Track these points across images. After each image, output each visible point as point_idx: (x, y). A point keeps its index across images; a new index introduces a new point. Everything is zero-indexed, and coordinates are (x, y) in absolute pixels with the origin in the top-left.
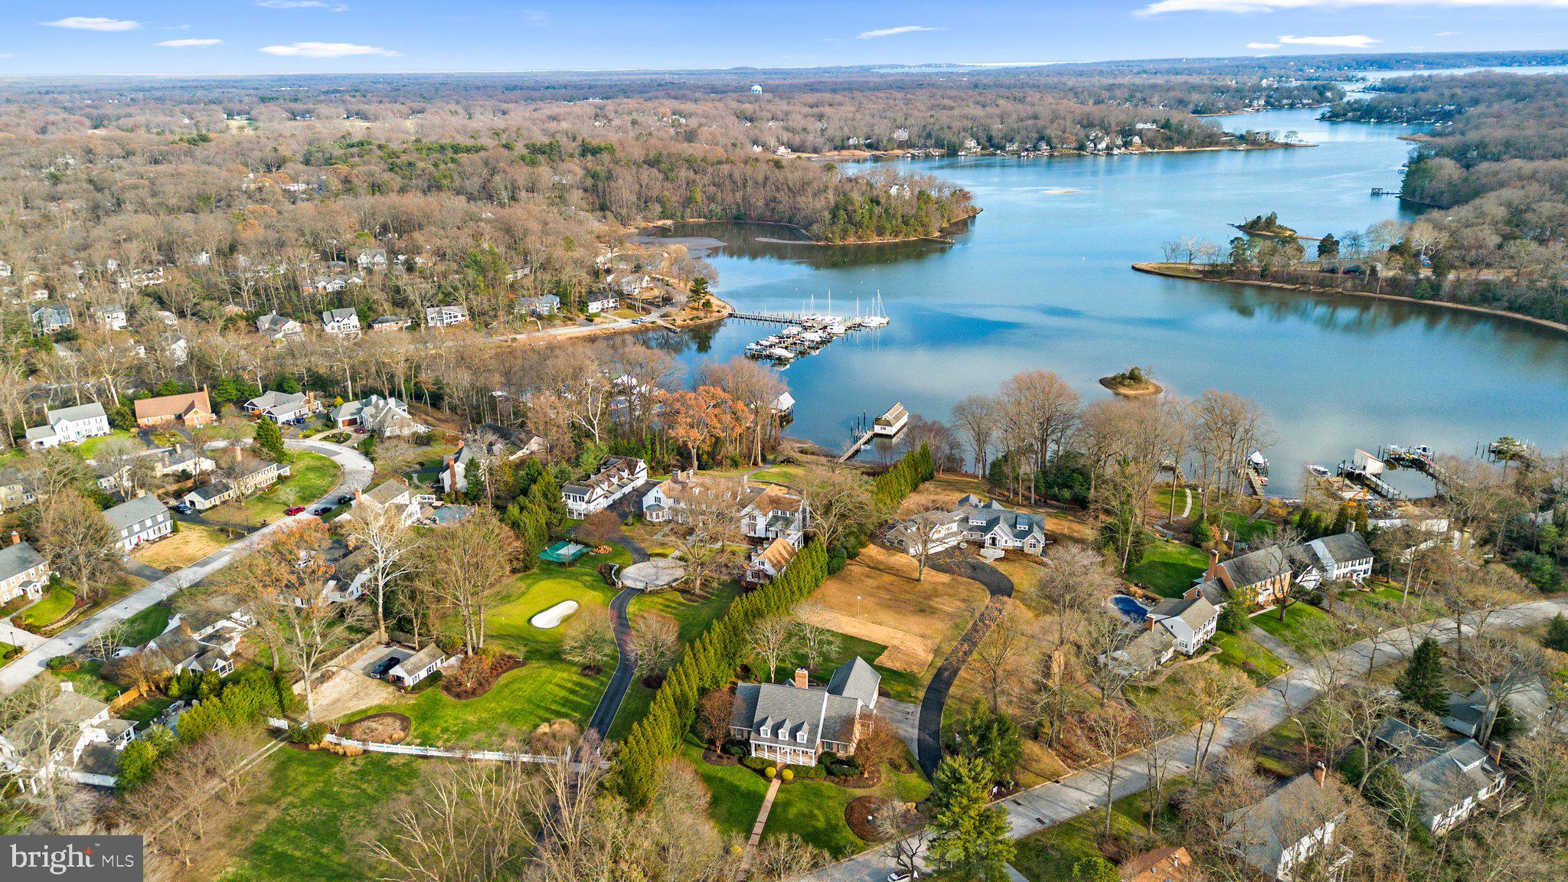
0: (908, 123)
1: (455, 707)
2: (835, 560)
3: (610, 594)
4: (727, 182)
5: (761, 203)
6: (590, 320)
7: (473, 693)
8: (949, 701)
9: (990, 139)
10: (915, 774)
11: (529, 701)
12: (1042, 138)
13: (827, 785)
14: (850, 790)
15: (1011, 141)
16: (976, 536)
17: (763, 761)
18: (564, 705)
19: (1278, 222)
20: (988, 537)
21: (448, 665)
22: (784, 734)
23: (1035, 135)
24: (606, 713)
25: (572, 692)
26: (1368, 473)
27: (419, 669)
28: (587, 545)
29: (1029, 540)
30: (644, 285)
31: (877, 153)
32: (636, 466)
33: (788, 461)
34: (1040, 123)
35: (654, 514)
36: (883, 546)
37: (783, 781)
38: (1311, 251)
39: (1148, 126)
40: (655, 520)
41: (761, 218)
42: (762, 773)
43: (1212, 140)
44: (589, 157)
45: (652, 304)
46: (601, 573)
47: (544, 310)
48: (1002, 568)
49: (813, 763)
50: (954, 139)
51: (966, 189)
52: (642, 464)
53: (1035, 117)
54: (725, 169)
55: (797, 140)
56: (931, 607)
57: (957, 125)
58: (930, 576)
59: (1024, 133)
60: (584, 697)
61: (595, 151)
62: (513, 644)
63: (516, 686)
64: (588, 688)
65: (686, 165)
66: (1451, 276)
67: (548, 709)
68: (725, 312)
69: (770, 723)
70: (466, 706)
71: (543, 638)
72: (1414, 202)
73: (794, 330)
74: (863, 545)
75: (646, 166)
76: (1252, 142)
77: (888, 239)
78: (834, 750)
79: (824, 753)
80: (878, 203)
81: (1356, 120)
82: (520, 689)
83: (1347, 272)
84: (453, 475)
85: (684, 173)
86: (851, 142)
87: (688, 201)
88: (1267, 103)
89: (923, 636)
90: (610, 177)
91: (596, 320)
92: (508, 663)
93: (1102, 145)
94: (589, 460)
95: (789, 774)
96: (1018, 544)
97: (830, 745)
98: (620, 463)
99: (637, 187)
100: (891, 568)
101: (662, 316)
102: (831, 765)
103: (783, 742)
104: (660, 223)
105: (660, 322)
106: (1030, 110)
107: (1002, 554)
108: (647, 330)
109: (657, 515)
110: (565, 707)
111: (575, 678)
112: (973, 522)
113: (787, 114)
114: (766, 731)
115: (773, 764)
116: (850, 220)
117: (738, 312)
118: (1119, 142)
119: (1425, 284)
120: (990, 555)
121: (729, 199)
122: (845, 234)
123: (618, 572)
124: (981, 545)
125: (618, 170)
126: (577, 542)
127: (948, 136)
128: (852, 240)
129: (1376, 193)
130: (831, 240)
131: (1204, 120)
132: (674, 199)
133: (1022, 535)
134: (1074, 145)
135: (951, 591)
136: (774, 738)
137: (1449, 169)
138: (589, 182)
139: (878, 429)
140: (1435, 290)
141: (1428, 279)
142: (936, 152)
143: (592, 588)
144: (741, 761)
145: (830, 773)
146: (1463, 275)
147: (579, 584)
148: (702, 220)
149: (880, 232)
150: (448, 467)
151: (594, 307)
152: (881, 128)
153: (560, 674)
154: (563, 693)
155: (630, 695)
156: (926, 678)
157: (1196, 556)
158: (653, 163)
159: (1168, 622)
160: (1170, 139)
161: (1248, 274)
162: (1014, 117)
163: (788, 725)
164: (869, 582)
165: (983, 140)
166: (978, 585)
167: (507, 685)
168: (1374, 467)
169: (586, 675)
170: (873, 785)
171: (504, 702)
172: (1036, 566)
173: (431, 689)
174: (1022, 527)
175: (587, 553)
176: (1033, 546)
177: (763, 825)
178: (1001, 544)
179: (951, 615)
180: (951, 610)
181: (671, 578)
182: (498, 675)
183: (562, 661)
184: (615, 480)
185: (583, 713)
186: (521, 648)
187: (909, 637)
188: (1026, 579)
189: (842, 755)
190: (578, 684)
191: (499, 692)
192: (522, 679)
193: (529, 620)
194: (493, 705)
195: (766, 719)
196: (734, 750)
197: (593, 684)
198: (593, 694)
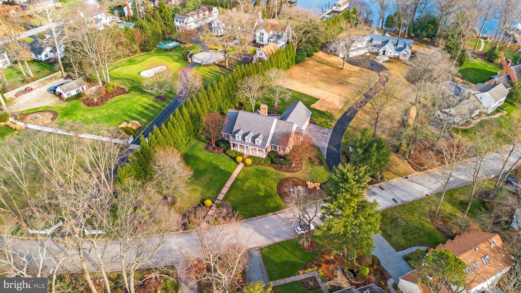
1: (84, 110)
2: (300, 57)
3: (184, 65)
7: (97, 104)
8: (348, 129)
10: (322, 167)
11: (123, 110)
13: (270, 169)
14: (282, 173)
16: (375, 50)
17: (236, 152)
18: (139, 115)
20: (382, 50)
21: (89, 90)
22: (248, 139)
25: (146, 108)
27: (70, 89)
28: (181, 42)
29: (403, 52)
32: (212, 10)
36: (326, 52)
37: (245, 165)
40: (217, 34)
42: (234, 159)
46: (183, 54)
48: (387, 65)
49: (264, 156)
56: (347, 82)
58: (347, 66)
60: (151, 111)
62: (126, 83)
63: (119, 103)
64: (156, 107)
67: (130, 117)
69: (241, 132)
70: (91, 110)
71: (142, 81)
74: (316, 51)
78: (277, 150)
79: (271, 151)
82: (121, 105)
84: (129, 9)
89: (339, 95)
92: (120, 91)
95: (249, 161)
96: (397, 54)
97: (276, 148)
100: (329, 62)
102: (274, 159)
103: (248, 144)
107: (388, 59)
109: (217, 31)
111: (151, 102)
112: (374, 43)
114: (239, 137)
115: (242, 155)
120: (381, 59)
123: (191, 55)
124: (377, 54)
126: (177, 41)
133: (400, 50)
135: (358, 75)
136: (242, 141)
139: (334, 8)
143: (177, 61)
144: (224, 152)
145: (273, 162)
147: (171, 59)
150: (126, 5)
153: (144, 99)
154: (140, 109)
156: (338, 116)
157: (490, 66)
159: (479, 95)
163: (251, 135)
164: (316, 68)
166: (373, 72)
167: (115, 102)
169: (157, 100)
170: (297, 171)
171: (110, 110)
172: (405, 65)
173: (75, 101)
174: (400, 46)
175: (180, 46)
176: (404, 55)
177: (227, 189)
178: (388, 54)
179: (357, 86)
180: (357, 84)
181: (216, 60)
182: (113, 97)
183: (147, 93)
184: (201, 15)
185: (148, 120)
186: (129, 85)
187: (332, 95)
188: (399, 71)
189: (282, 152)
190: (151, 105)
191: (110, 105)
192: (124, 100)
193: (139, 72)
194: (104, 111)
195: (239, 130)
196: (222, 145)
197: (158, 106)
198: (157, 110)
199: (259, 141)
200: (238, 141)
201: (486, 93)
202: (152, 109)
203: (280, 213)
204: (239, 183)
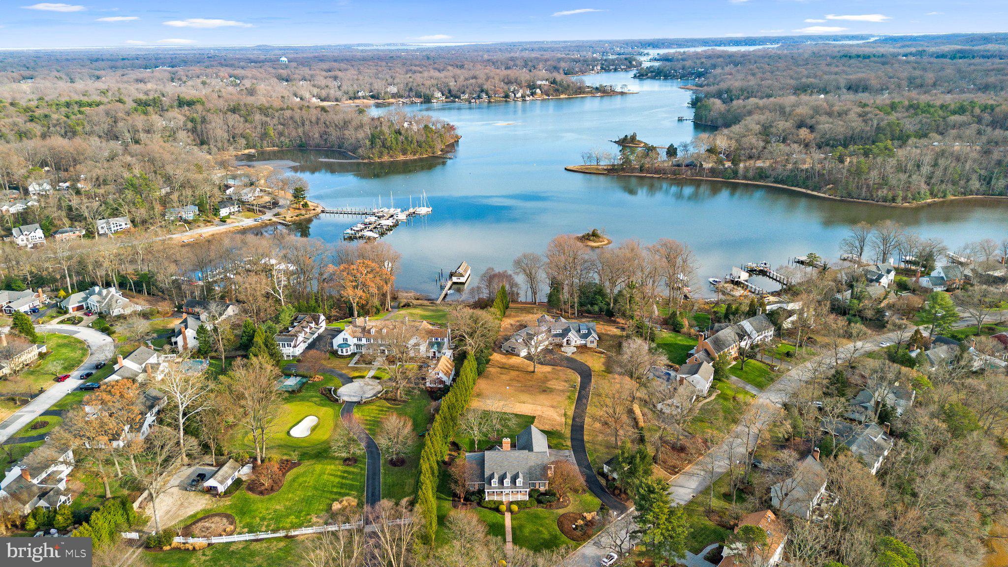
0: (395, 82)
1: (262, 501)
3: (337, 408)
4: (290, 122)
5: (317, 135)
6: (223, 221)
7: (272, 489)
8: (587, 445)
9: (450, 91)
10: (587, 494)
11: (315, 488)
12: (482, 91)
13: (540, 510)
14: (556, 511)
15: (463, 93)
16: (557, 340)
17: (495, 502)
18: (341, 488)
19: (638, 138)
20: (565, 340)
21: (245, 472)
22: (507, 482)
23: (478, 89)
24: (374, 489)
25: (343, 478)
26: (742, 279)
27: (226, 479)
28: (303, 376)
29: (590, 338)
30: (257, 194)
31: (379, 101)
32: (319, 319)
33: (407, 305)
34: (480, 81)
35: (344, 350)
36: (502, 353)
37: (512, 512)
38: (663, 155)
39: (544, 82)
40: (345, 354)
41: (318, 146)
42: (496, 510)
43: (580, 91)
44: (186, 108)
45: (265, 207)
46: (322, 393)
47: (190, 217)
48: (578, 358)
49: (527, 498)
50: (428, 92)
51: (451, 124)
52: (322, 317)
53: (475, 77)
54: (288, 113)
55: (324, 93)
56: (549, 388)
57: (428, 83)
58: (538, 368)
59: (471, 88)
60: (352, 480)
61: (190, 104)
62: (285, 451)
63: (301, 480)
64: (353, 473)
65: (258, 111)
66: (742, 165)
68: (319, 210)
69: (496, 476)
70: (270, 499)
71: (304, 444)
72: (702, 124)
73: (373, 219)
74: (491, 354)
75: (229, 113)
76: (605, 92)
77: (410, 157)
78: (537, 487)
79: (532, 490)
80: (400, 134)
81: (653, 78)
82: (305, 482)
83: (687, 166)
84: (185, 339)
85: (258, 117)
86: (360, 94)
87: (264, 136)
88: (602, 68)
89: (552, 407)
90: (204, 120)
91: (228, 221)
92: (286, 466)
93: (519, 95)
94: (286, 318)
95: (515, 508)
96: (584, 342)
97: (534, 485)
98: (308, 318)
99: (226, 127)
100: (513, 367)
101: (275, 215)
102: (539, 498)
103: (507, 488)
104: (247, 151)
105: (274, 219)
106: (471, 73)
107: (575, 350)
108: (266, 225)
109: (346, 350)
110: (344, 489)
111: (342, 468)
112: (554, 332)
113: (312, 76)
114: (495, 482)
115: (501, 503)
116: (384, 146)
117: (327, 209)
118: (528, 92)
119: (729, 171)
120: (569, 351)
121: (294, 134)
122: (381, 154)
123: (335, 391)
124: (561, 346)
125: (209, 117)
126: (296, 376)
127: (423, 90)
128: (386, 158)
129: (680, 120)
130: (372, 159)
131: (574, 78)
132: (255, 135)
133: (585, 336)
134: (502, 95)
135: (555, 376)
136: (501, 486)
137: (717, 104)
138: (190, 125)
139: (455, 279)
140: (735, 173)
141: (729, 167)
142: (418, 100)
143: (321, 405)
144: (479, 504)
145: (540, 502)
146: (747, 164)
147: (312, 404)
148: (276, 148)
149: (404, 152)
150: (180, 333)
151: (224, 212)
152: (378, 86)
153: (329, 467)
154: (337, 480)
155: (385, 474)
156: (567, 432)
157: (680, 338)
158: (234, 110)
159: (691, 378)
160: (557, 90)
161: (633, 170)
162: (462, 78)
163: (509, 476)
164: (504, 377)
165: (446, 93)
166: (569, 370)
167: (294, 480)
168: (744, 276)
169: (348, 465)
170: (568, 505)
171: (298, 492)
172: (597, 354)
173: (237, 492)
174: (584, 331)
175: (306, 382)
176: (592, 342)
177: (511, 543)
178: (573, 344)
179: (563, 391)
180: (561, 388)
181: (374, 392)
182: (284, 475)
183: (326, 458)
184: (308, 330)
185: (358, 491)
186: (292, 453)
187: (545, 409)
188: (596, 363)
189: (542, 489)
190: (345, 472)
191: (290, 486)
192: (303, 474)
193: (288, 433)
194: (290, 495)
195: (493, 474)
196: (473, 498)
197: (355, 470)
198: (359, 477)
199: (520, 482)
200: (495, 488)
201: (696, 376)
202: (351, 476)
203: (576, 552)
204: (519, 533)
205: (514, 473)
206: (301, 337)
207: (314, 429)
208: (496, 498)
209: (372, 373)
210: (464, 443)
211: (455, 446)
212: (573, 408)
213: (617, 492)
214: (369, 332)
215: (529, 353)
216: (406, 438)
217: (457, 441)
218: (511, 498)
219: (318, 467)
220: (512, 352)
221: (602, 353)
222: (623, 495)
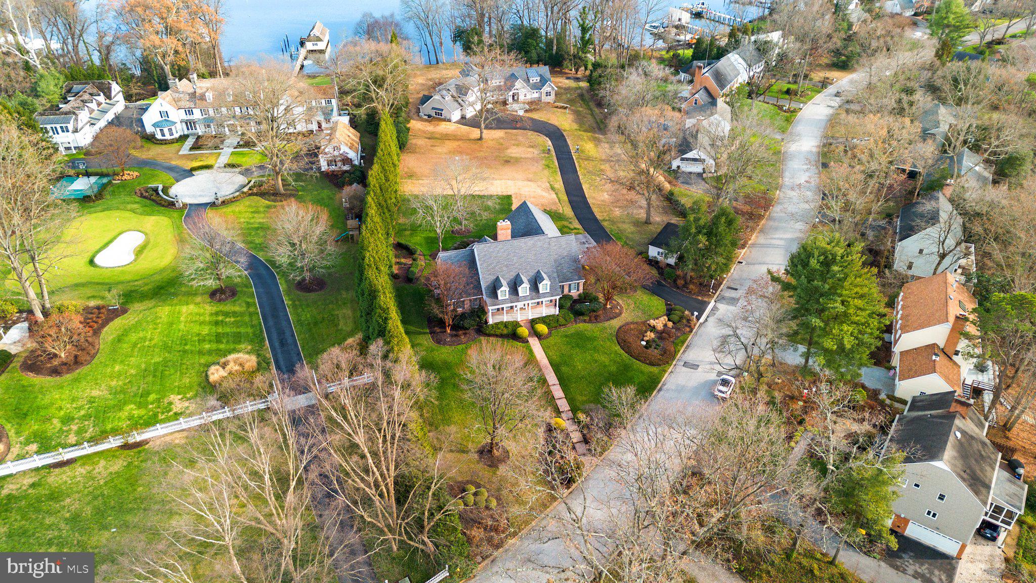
1: (60, 387)
3: (175, 215)
7: (77, 362)
10: (639, 292)
11: (166, 348)
13: (582, 326)
14: (607, 324)
16: (498, 96)
18: (218, 341)
20: (511, 93)
21: (14, 339)
22: (524, 289)
24: (281, 333)
25: (217, 323)
26: (684, 24)
28: (102, 175)
29: (546, 88)
32: (109, 89)
35: (166, 131)
36: (423, 119)
37: (539, 336)
40: (168, 137)
42: (513, 336)
46: (142, 196)
48: (536, 116)
49: (556, 311)
52: (116, 88)
56: (511, 157)
60: (236, 325)
62: (90, 293)
63: (133, 337)
64: (234, 314)
69: (504, 283)
70: (76, 380)
71: (127, 277)
74: (407, 122)
78: (568, 291)
79: (561, 298)
82: (144, 339)
89: (529, 180)
92: (100, 315)
95: (542, 328)
96: (536, 95)
97: (564, 288)
98: (89, 88)
100: (447, 135)
102: (574, 308)
103: (525, 298)
109: (170, 130)
110: (223, 343)
112: (493, 83)
114: (504, 292)
123: (165, 190)
124: (506, 103)
126: (88, 174)
133: (537, 87)
135: (513, 141)
136: (514, 297)
139: (309, 46)
143: (146, 213)
144: (482, 332)
145: (578, 314)
147: (127, 213)
153: (184, 309)
154: (205, 330)
155: (294, 307)
156: (568, 211)
163: (525, 280)
166: (531, 133)
167: (119, 340)
168: (685, 19)
169: (220, 300)
170: (620, 314)
171: (133, 359)
172: (559, 110)
174: (535, 80)
175: (110, 183)
176: (548, 94)
177: (558, 387)
178: (522, 98)
179: (533, 159)
180: (529, 156)
181: (236, 187)
182: (97, 332)
183: (175, 295)
184: (93, 105)
185: (251, 341)
186: (107, 294)
187: (520, 183)
188: (564, 121)
189: (574, 293)
190: (217, 314)
191: (114, 351)
192: (136, 327)
193: (92, 262)
194: (117, 368)
195: (497, 279)
196: (467, 323)
197: (237, 309)
198: (247, 319)
199: (545, 286)
200: (504, 302)
202: (232, 319)
203: (664, 385)
204: (564, 369)
205: (532, 273)
206: (84, 116)
207: (140, 251)
208: (506, 318)
209: (224, 159)
210: (416, 241)
211: (403, 249)
212: (559, 178)
213: (680, 282)
214: (202, 97)
215: (463, 117)
216: (321, 243)
217: (403, 242)
218: (531, 315)
219: (164, 312)
220: (437, 116)
221: (566, 108)
222: (691, 286)
